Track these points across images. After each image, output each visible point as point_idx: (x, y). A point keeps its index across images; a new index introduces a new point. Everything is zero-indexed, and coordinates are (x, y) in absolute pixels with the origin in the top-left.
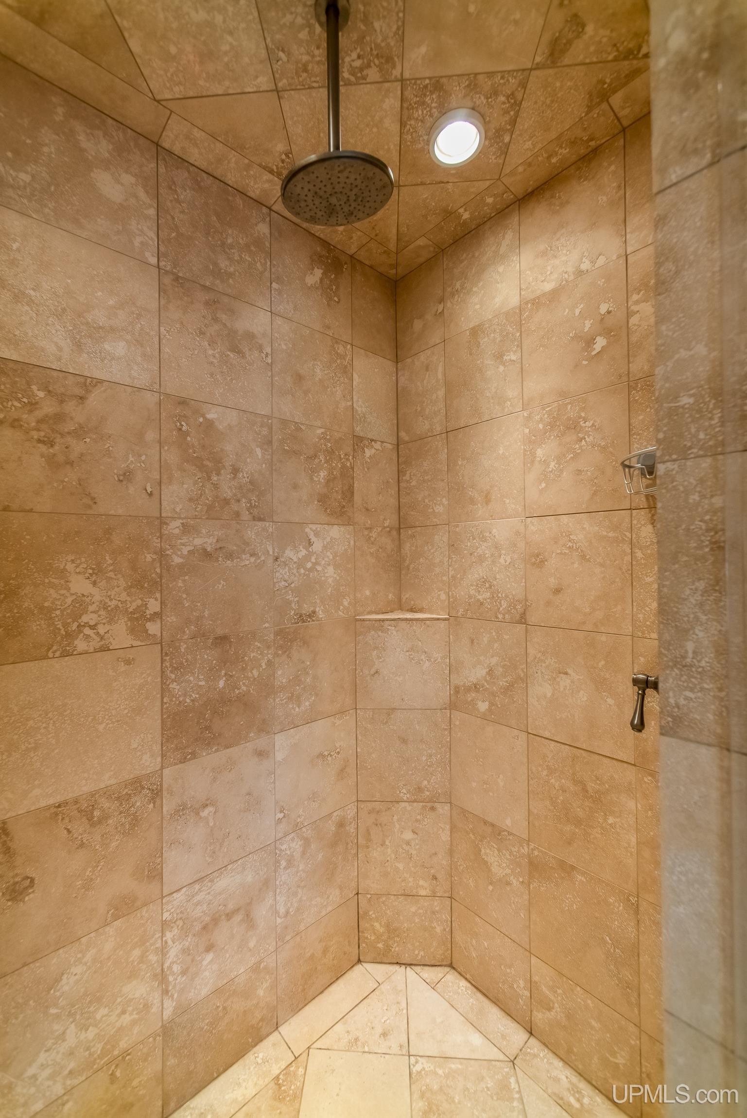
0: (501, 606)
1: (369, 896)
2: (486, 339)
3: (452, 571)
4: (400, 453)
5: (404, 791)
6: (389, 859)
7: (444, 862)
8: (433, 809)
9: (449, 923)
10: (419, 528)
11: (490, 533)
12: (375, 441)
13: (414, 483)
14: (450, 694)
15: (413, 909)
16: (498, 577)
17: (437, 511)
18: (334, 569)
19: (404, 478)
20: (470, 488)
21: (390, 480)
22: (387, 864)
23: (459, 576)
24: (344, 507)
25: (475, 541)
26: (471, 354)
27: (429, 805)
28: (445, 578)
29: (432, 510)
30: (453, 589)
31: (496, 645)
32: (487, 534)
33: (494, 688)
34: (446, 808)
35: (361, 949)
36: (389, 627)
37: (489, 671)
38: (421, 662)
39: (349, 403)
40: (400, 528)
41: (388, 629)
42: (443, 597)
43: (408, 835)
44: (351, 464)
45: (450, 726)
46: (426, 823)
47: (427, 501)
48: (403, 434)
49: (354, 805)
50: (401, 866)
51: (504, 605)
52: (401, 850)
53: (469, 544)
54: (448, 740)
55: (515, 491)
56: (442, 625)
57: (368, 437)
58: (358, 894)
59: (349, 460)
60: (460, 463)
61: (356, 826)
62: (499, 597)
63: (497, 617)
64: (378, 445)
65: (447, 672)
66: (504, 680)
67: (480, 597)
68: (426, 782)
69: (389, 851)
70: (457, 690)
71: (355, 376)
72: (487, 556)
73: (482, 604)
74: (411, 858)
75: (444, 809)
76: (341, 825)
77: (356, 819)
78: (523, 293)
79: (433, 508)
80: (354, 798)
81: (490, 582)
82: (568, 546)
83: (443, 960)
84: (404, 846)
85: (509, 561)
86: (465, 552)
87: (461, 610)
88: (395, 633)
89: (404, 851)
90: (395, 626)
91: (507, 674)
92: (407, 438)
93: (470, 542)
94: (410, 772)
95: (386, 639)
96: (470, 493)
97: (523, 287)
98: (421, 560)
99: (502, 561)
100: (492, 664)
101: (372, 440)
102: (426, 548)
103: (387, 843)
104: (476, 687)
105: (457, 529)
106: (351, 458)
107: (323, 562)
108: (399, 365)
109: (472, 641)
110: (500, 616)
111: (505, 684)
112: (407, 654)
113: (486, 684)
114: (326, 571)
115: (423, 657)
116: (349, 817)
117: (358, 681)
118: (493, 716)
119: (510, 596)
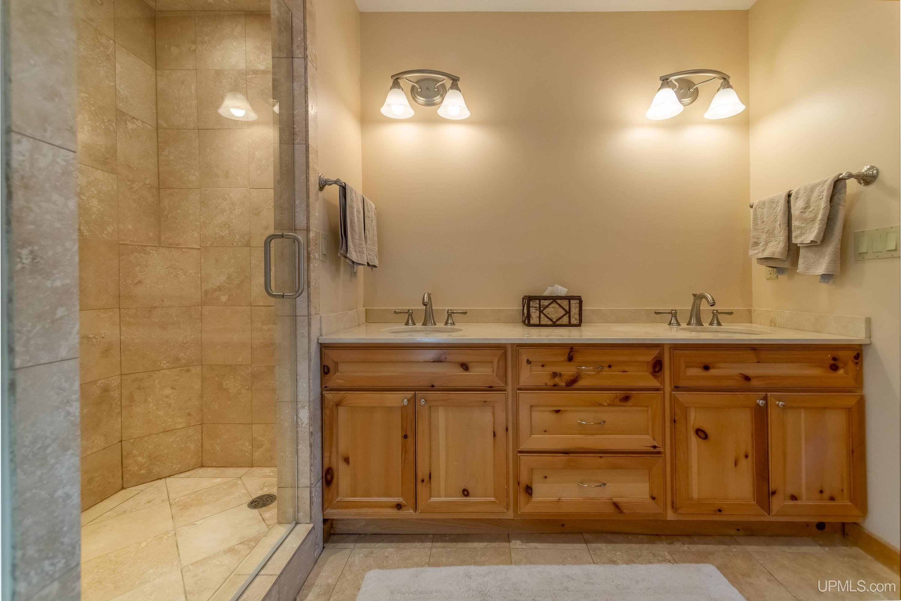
0: (236, 238)
1: (132, 440)
2: (225, 80)
3: (203, 218)
4: (159, 135)
5: (164, 362)
6: (150, 410)
7: (197, 403)
8: (188, 371)
9: (201, 441)
10: (176, 190)
11: (229, 196)
12: (137, 120)
13: (172, 158)
14: (201, 296)
15: (171, 440)
16: (233, 221)
17: (190, 179)
18: (98, 202)
19: (163, 153)
20: (215, 167)
21: (150, 151)
22: (149, 414)
23: (207, 221)
24: (107, 158)
25: (219, 200)
26: (215, 86)
27: (185, 368)
28: (197, 223)
29: (187, 178)
30: (204, 229)
31: (232, 261)
32: (227, 196)
33: (232, 286)
34: (198, 369)
35: (124, 479)
36: (151, 251)
37: (228, 277)
38: (178, 276)
39: (112, 84)
40: (159, 188)
41: (150, 252)
42: (196, 235)
43: (168, 391)
44: (114, 129)
45: (201, 316)
46: (182, 381)
47: (183, 171)
48: (161, 122)
49: (119, 378)
50: (161, 413)
51: (238, 237)
52: (161, 402)
53: (215, 202)
54: (200, 325)
55: (244, 173)
56: (195, 252)
57: (130, 114)
58: (121, 441)
59: (112, 126)
60: (208, 150)
61: (120, 392)
62: (234, 233)
63: (233, 245)
64: (139, 123)
65: (199, 282)
66: (237, 280)
67: (222, 234)
68: (183, 354)
69: (151, 405)
70: (206, 292)
71: (118, 65)
72: (227, 209)
73: (223, 237)
74: (170, 406)
75: (196, 370)
76: (106, 390)
77: (120, 387)
78: (248, 64)
79: (188, 177)
80: (118, 372)
81: (229, 225)
82: (272, 205)
83: (195, 465)
84: (165, 399)
85: (240, 212)
86: (212, 206)
87: (209, 243)
88: (156, 255)
89: (164, 403)
90: (156, 251)
91: (239, 276)
92: (165, 126)
93: (215, 200)
94: (169, 349)
95: (148, 259)
96: (215, 170)
97: (248, 61)
98: (178, 211)
99: (236, 212)
100: (230, 273)
101: (134, 118)
102: (182, 203)
103: (149, 399)
104: (219, 288)
105: (206, 192)
106: (114, 124)
107: (88, 194)
108: (158, 72)
109: (217, 261)
110: (235, 244)
111: (238, 282)
112: (167, 270)
113: (226, 285)
114: (90, 201)
115: (180, 272)
116: (113, 386)
117: (121, 289)
118: (231, 303)
119: (241, 232)
